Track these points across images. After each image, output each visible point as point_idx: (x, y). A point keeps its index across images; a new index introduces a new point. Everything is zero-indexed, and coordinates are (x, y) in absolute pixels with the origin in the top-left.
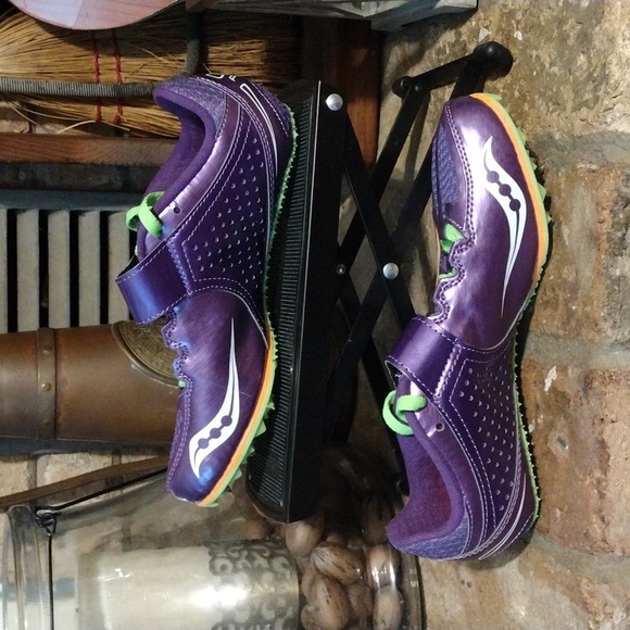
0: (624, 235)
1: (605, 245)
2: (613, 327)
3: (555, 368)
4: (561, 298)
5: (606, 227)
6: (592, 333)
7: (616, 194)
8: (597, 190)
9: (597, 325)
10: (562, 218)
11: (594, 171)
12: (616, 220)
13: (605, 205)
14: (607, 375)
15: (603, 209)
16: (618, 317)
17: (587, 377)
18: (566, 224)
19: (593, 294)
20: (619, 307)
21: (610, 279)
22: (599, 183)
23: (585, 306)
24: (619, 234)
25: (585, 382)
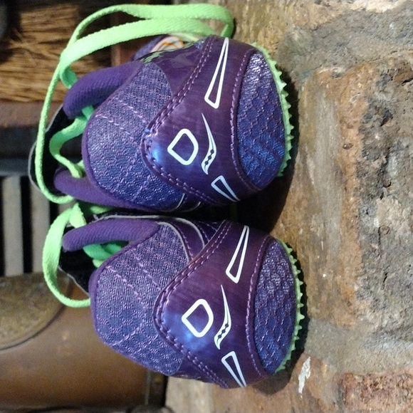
0: (384, 165)
1: (354, 182)
2: (374, 307)
3: (309, 360)
4: (311, 261)
5: (354, 155)
6: (346, 316)
7: (366, 104)
8: (339, 100)
9: (349, 304)
10: (307, 149)
11: (338, 76)
12: (369, 142)
13: (350, 121)
14: (369, 382)
15: (350, 127)
16: (380, 291)
17: (340, 384)
18: (311, 156)
19: (344, 257)
20: (381, 276)
21: (365, 233)
22: (342, 88)
23: (335, 274)
24: (376, 165)
25: (339, 391)
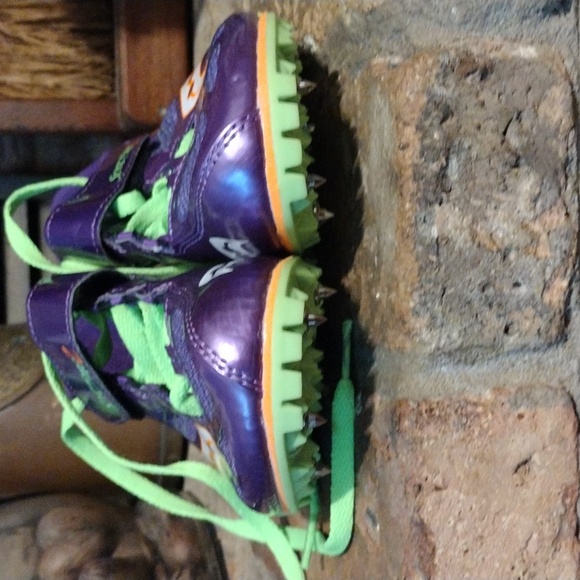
0: (444, 168)
1: (411, 186)
2: (431, 326)
5: (410, 157)
6: (401, 337)
7: (424, 99)
8: (395, 94)
9: (404, 323)
12: (427, 142)
13: (407, 118)
14: (424, 408)
15: (406, 124)
16: (438, 308)
17: (393, 412)
18: (365, 160)
19: (399, 271)
20: (439, 290)
21: (422, 242)
22: (398, 81)
23: (390, 290)
24: (435, 167)
25: (392, 421)
